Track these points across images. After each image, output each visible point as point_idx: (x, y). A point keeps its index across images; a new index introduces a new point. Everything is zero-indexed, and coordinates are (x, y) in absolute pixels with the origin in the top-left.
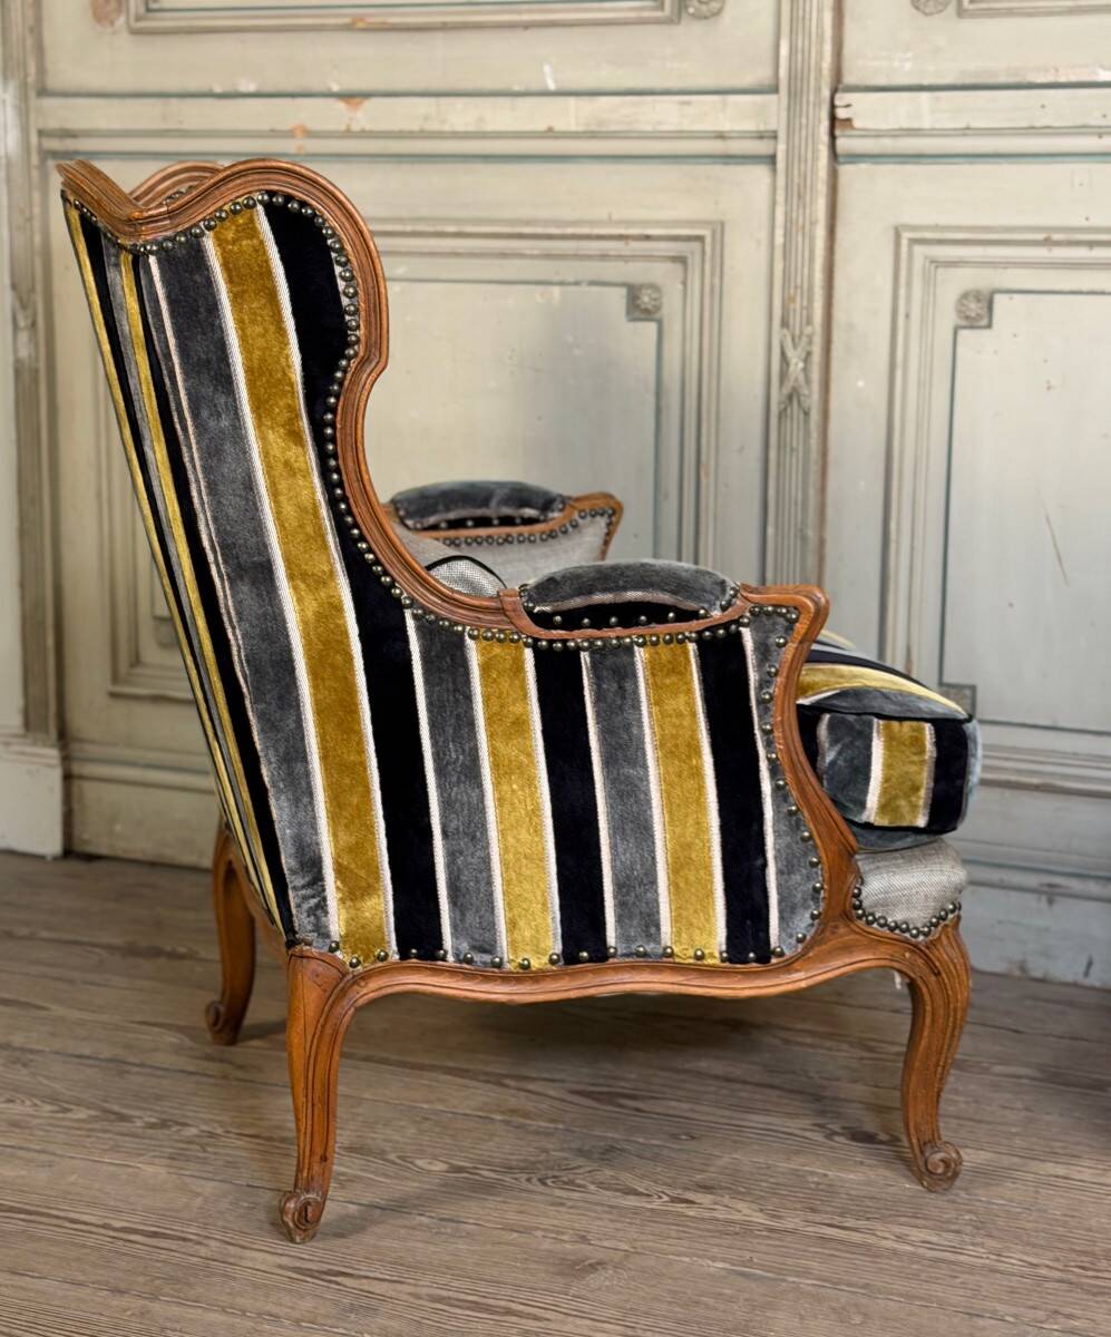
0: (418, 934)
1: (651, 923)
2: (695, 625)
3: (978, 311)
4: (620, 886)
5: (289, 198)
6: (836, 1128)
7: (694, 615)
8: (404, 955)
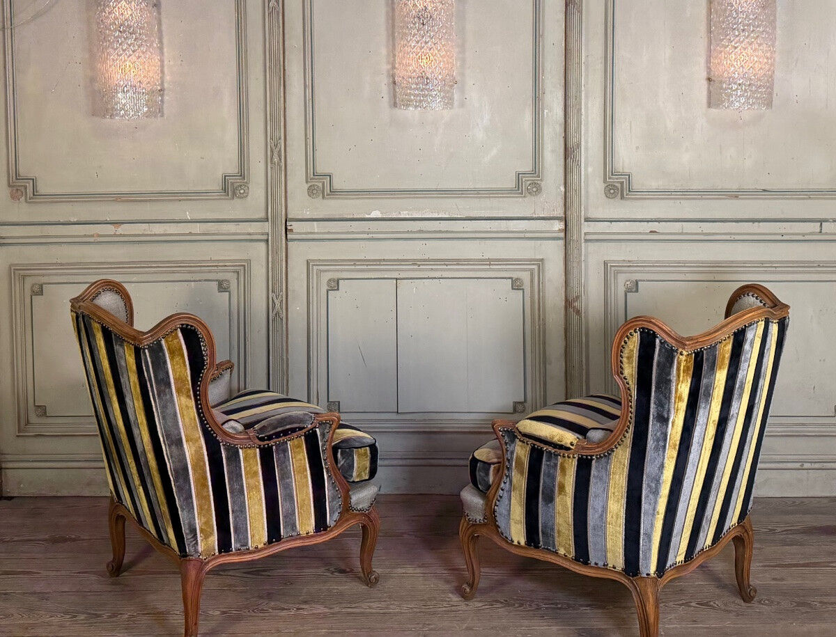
0: (224, 545)
1: (294, 526)
2: (304, 431)
3: (335, 285)
4: (285, 517)
5: (188, 325)
6: (332, 569)
7: (304, 428)
8: (220, 552)
